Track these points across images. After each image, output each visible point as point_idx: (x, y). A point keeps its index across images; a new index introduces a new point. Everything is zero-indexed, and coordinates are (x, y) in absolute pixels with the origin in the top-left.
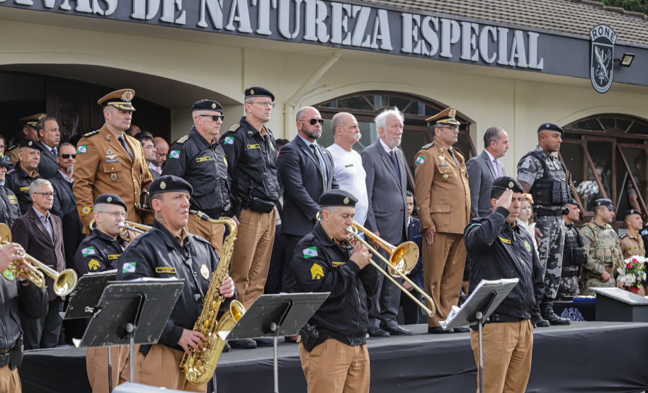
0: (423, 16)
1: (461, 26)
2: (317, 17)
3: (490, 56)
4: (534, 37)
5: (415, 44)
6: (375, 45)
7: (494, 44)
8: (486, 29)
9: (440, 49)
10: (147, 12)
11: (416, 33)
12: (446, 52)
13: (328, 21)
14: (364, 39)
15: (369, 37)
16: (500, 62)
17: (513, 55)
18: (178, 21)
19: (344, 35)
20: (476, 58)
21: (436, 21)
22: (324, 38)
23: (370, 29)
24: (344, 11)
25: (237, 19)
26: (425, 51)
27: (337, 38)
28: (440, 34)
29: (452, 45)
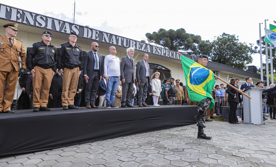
1: (166, 50)
2: (133, 44)
3: (172, 57)
5: (156, 52)
6: (146, 51)
7: (173, 54)
8: (171, 52)
10: (88, 36)
11: (156, 50)
12: (162, 55)
13: (136, 45)
14: (144, 50)
16: (174, 58)
17: (176, 57)
18: (96, 39)
19: (139, 48)
20: (169, 56)
21: (160, 49)
23: (146, 48)
24: (139, 44)
25: (112, 41)
26: (158, 54)
28: (161, 51)
29: (164, 53)
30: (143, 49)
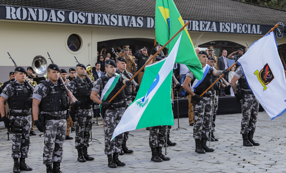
0: (225, 23)
1: (237, 25)
2: (196, 25)
3: (245, 31)
4: (258, 26)
5: (223, 30)
6: (212, 31)
7: (246, 29)
8: (244, 25)
9: (231, 30)
10: (151, 26)
11: (223, 27)
13: (199, 26)
14: (209, 29)
15: (210, 29)
16: (248, 33)
17: (252, 31)
19: (203, 29)
20: (241, 32)
21: (229, 24)
22: (197, 29)
23: (210, 27)
24: (203, 23)
26: (226, 31)
27: (201, 29)
28: (230, 27)
29: (234, 29)
30: (207, 29)
